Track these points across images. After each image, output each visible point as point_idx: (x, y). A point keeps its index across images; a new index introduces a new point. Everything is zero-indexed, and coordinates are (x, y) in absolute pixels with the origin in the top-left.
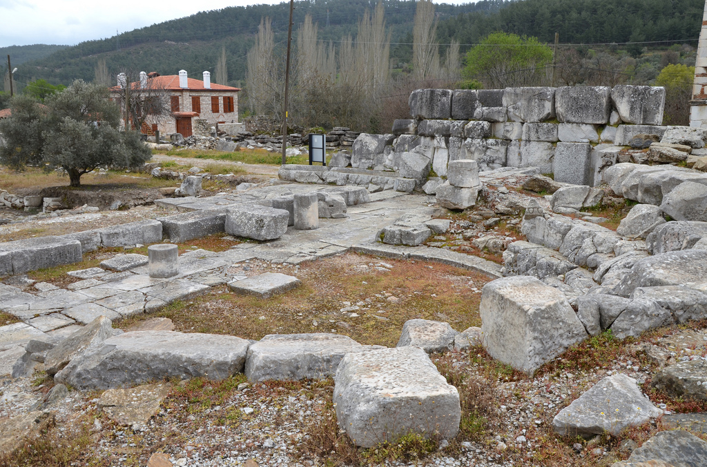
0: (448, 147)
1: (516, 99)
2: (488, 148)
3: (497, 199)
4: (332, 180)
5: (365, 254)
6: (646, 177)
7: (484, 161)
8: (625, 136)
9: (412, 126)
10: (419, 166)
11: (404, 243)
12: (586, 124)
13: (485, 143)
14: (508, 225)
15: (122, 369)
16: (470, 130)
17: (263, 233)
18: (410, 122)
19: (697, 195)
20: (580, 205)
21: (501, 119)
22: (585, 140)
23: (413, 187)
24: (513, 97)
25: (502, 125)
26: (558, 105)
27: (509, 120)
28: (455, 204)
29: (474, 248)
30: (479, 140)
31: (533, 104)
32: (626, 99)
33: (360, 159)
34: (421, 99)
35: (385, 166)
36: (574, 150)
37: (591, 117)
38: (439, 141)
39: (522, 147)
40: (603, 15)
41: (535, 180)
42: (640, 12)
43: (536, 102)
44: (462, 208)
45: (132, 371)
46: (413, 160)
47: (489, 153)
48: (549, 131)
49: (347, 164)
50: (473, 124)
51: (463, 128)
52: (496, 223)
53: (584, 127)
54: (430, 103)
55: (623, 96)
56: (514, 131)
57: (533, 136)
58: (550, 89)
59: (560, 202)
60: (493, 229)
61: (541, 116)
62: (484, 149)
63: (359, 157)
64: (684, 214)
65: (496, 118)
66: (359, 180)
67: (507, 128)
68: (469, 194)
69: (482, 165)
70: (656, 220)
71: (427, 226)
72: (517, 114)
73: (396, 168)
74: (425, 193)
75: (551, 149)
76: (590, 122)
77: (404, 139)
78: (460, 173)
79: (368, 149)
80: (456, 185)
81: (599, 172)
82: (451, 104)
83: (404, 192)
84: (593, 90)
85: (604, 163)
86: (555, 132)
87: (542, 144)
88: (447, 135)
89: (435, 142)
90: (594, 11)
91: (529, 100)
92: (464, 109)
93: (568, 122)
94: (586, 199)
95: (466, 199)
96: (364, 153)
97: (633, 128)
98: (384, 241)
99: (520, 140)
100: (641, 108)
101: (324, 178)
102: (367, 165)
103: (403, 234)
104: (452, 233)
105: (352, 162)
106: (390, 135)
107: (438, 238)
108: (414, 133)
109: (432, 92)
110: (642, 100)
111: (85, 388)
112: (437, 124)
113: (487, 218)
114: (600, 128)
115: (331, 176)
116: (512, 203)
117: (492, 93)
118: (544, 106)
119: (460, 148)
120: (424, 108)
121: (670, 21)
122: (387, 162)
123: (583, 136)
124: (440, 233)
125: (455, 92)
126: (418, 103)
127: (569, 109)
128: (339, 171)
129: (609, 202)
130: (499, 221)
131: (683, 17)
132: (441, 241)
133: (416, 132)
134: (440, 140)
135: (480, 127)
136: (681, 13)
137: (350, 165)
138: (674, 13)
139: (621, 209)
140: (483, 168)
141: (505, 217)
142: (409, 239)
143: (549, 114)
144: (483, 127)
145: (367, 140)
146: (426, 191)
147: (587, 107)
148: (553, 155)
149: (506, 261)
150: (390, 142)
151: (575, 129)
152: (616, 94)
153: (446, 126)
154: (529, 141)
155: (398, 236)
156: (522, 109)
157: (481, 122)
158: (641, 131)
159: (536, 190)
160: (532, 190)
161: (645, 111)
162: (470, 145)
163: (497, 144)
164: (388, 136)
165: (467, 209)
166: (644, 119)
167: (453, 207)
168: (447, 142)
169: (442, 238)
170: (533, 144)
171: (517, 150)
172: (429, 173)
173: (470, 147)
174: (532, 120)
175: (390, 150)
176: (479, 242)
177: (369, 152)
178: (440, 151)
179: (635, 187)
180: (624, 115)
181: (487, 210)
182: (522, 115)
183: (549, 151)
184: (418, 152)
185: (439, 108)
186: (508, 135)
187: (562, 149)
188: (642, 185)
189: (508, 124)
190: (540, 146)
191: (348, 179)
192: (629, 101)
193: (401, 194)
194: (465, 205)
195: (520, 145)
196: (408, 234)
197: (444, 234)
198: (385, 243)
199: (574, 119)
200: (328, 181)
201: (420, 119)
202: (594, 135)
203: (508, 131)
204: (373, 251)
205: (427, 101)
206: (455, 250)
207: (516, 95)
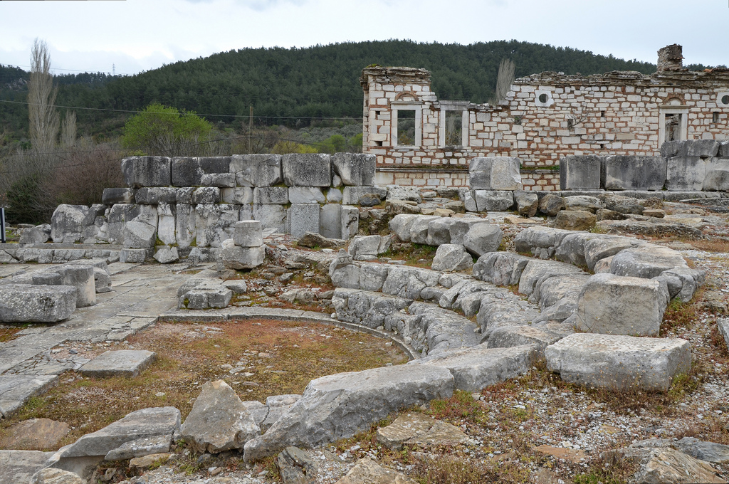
0: (175, 216)
1: (245, 165)
2: (222, 213)
3: (283, 256)
4: (31, 258)
5: (179, 322)
6: (434, 223)
7: (219, 226)
8: (351, 197)
9: (127, 195)
10: (147, 236)
11: (212, 306)
12: (314, 187)
13: (218, 208)
14: (306, 278)
15: (358, 411)
16: (200, 197)
17: (55, 312)
18: (126, 191)
19: (490, 233)
20: (376, 253)
21: (231, 185)
22: (313, 202)
23: (144, 257)
24: (242, 164)
25: (232, 190)
26: (286, 170)
27: (238, 185)
28: (243, 265)
29: (284, 302)
30: (211, 206)
31: (263, 169)
32: (346, 165)
33: (64, 233)
34: (138, 166)
35: (97, 238)
36: (308, 211)
37: (318, 181)
38: (164, 209)
39: (254, 211)
40: (209, 95)
41: (309, 236)
42: (241, 95)
43: (265, 168)
44: (252, 267)
45: (369, 411)
46: (139, 229)
47: (223, 217)
48: (280, 195)
49: (47, 239)
50: (204, 190)
51: (192, 195)
52: (292, 277)
53: (312, 189)
54: (149, 171)
55: (344, 162)
56: (245, 196)
57: (265, 199)
58: (277, 156)
59: (361, 250)
60: (290, 283)
61: (271, 181)
62: (218, 213)
63: (63, 230)
64: (482, 249)
65: (226, 183)
66: (69, 255)
67: (237, 193)
68: (257, 254)
69: (217, 229)
70: (463, 255)
71: (227, 287)
72: (247, 179)
73: (112, 240)
74: (158, 262)
75: (282, 211)
76: (318, 185)
77: (120, 209)
78: (247, 233)
79: (73, 222)
80: (244, 245)
81: (347, 227)
82: (171, 172)
83: (136, 263)
84: (318, 156)
85: (351, 219)
86: (286, 195)
87: (274, 206)
88: (173, 202)
89: (160, 209)
90: (201, 91)
91: (259, 166)
92: (186, 175)
93: (297, 185)
94: (379, 247)
95: (254, 257)
96: (68, 226)
97: (358, 189)
98: (189, 307)
99: (252, 204)
100: (359, 173)
101: (19, 256)
102: (74, 238)
103: (210, 297)
104: (253, 292)
105: (53, 236)
106: (99, 205)
107: (241, 297)
108: (129, 201)
109: (150, 160)
110: (360, 165)
111: (317, 444)
112: (160, 191)
113: (280, 274)
114: (325, 190)
115: (28, 253)
116: (301, 257)
117: (214, 160)
118: (273, 172)
119: (188, 214)
120: (142, 175)
121: (267, 105)
122: (100, 234)
123: (312, 197)
124: (242, 293)
125: (175, 159)
126: (134, 171)
127: (298, 174)
128: (39, 247)
129: (398, 247)
130: (293, 275)
131: (277, 103)
132: (246, 300)
133: (133, 201)
134: (165, 207)
135: (211, 193)
136: (274, 99)
137: (50, 240)
138: (268, 98)
139: (412, 252)
140: (219, 233)
141: (298, 271)
142: (218, 302)
143: (278, 179)
144: (214, 192)
145: (71, 212)
146: (160, 260)
147: (313, 172)
148: (286, 217)
149: (337, 307)
150: (101, 213)
151: (304, 192)
152: (338, 160)
153: (171, 193)
154: (260, 204)
155: (206, 300)
156: (252, 175)
157: (212, 188)
158: (364, 192)
159: (310, 245)
160: (306, 246)
161: (364, 175)
162: (203, 211)
163: (230, 208)
164: (97, 207)
165: (255, 268)
166: (363, 181)
167: (242, 267)
168: (173, 210)
169: (245, 297)
170: (265, 207)
171: (250, 213)
172: (156, 243)
173: (203, 213)
174: (263, 185)
175: (102, 221)
176: (288, 296)
177: (75, 225)
178: (165, 218)
179: (426, 233)
180: (346, 178)
181: (277, 267)
182: (253, 180)
183: (281, 213)
184: (141, 221)
185: (159, 176)
186: (239, 200)
187: (297, 210)
188: (432, 230)
189: (238, 189)
190: (272, 209)
191: (54, 255)
192: (349, 167)
193: (134, 265)
194: (255, 263)
195: (252, 209)
196: (216, 296)
197: (245, 293)
198: (191, 309)
199: (302, 183)
200: (26, 259)
201: (137, 187)
202: (321, 197)
203: (239, 196)
204: (187, 318)
205: (144, 168)
206: (267, 307)
207: (245, 161)
